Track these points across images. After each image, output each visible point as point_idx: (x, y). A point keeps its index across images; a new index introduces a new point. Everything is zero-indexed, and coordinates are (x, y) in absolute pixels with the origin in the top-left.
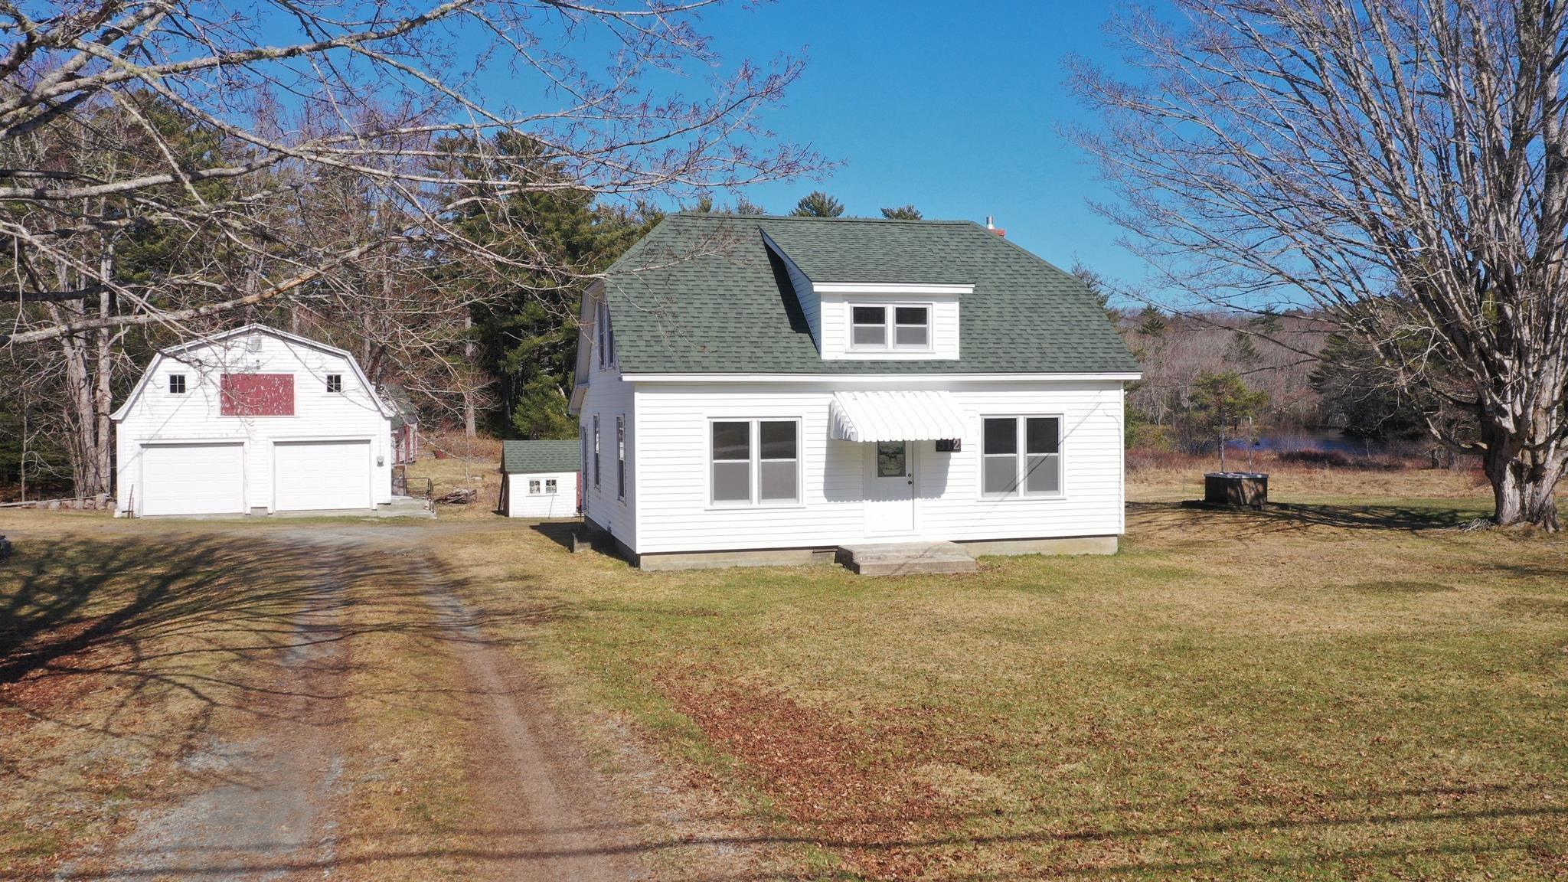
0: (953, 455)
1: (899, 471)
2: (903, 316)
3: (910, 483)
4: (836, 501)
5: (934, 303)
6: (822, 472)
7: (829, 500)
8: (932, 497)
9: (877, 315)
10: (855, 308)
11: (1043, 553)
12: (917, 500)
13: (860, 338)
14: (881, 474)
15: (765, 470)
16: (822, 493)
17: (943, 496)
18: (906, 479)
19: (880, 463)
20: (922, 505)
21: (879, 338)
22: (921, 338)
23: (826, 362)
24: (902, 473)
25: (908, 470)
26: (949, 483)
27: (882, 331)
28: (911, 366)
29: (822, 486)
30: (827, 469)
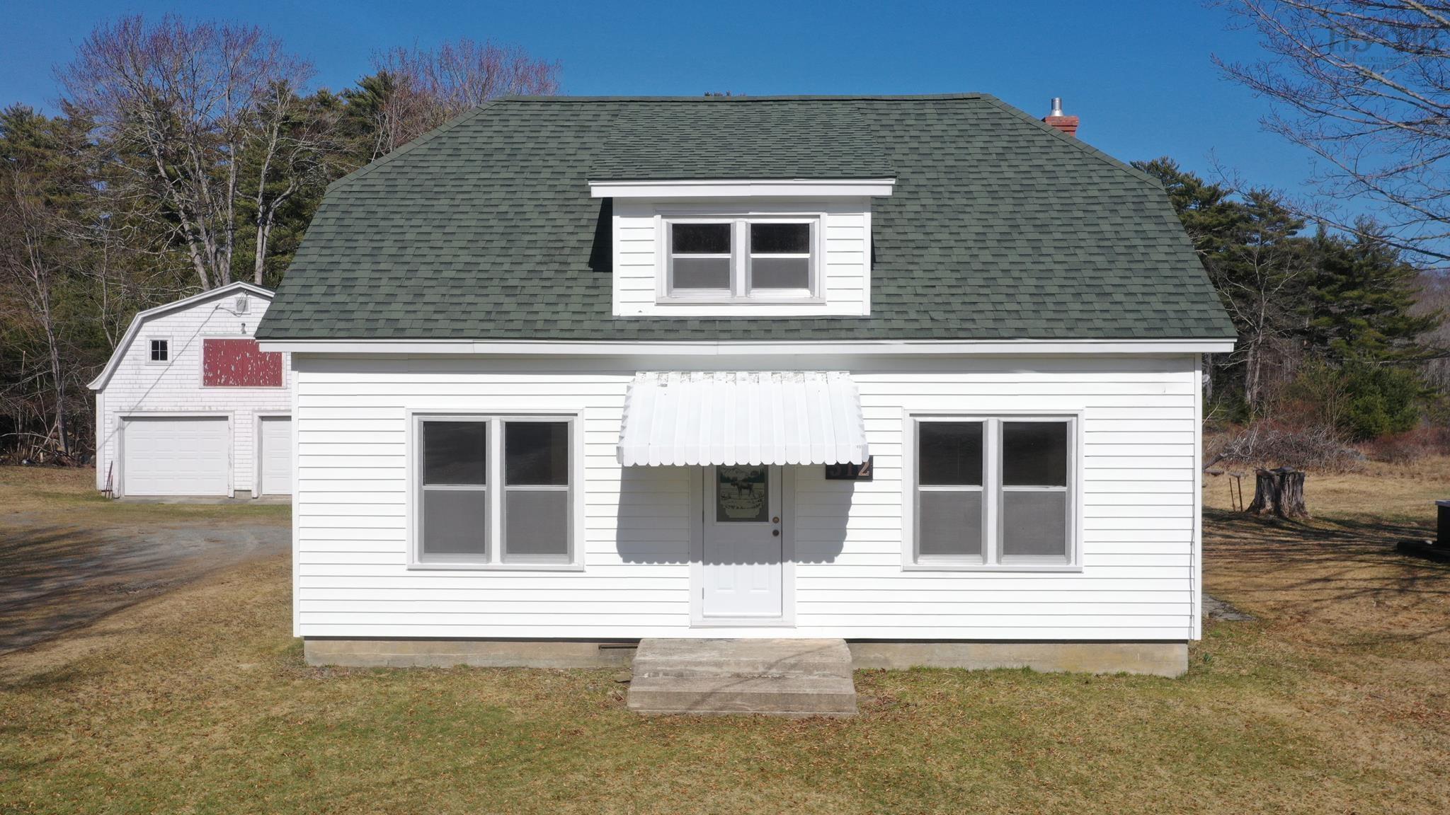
0: (858, 486)
1: (757, 511)
2: (764, 238)
3: (776, 533)
4: (639, 561)
5: (824, 215)
6: (615, 511)
7: (626, 560)
8: (818, 561)
9: (718, 238)
10: (675, 227)
11: (1034, 667)
12: (789, 565)
13: (682, 277)
14: (722, 516)
15: (511, 503)
16: (613, 547)
17: (838, 559)
18: (768, 527)
19: (721, 497)
20: (800, 572)
21: (719, 277)
22: (799, 276)
23: (620, 319)
24: (763, 517)
25: (773, 512)
26: (850, 535)
27: (725, 267)
28: (774, 326)
29: (613, 535)
30: (622, 505)
